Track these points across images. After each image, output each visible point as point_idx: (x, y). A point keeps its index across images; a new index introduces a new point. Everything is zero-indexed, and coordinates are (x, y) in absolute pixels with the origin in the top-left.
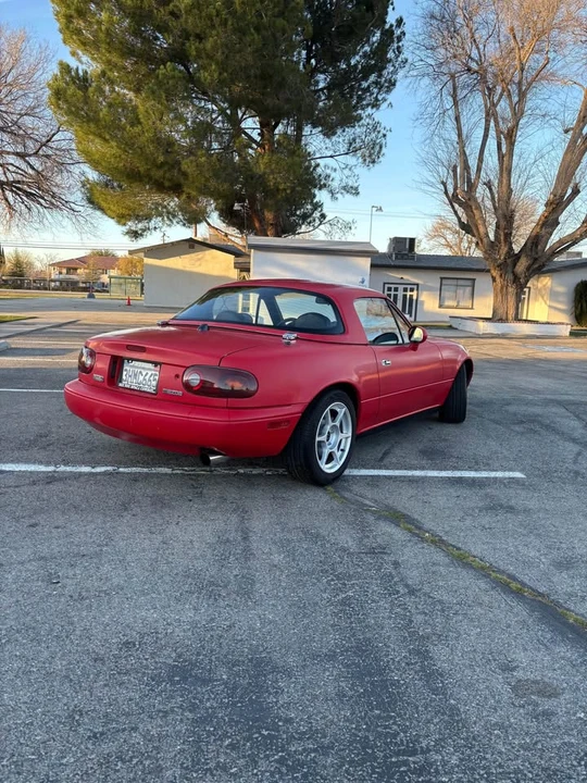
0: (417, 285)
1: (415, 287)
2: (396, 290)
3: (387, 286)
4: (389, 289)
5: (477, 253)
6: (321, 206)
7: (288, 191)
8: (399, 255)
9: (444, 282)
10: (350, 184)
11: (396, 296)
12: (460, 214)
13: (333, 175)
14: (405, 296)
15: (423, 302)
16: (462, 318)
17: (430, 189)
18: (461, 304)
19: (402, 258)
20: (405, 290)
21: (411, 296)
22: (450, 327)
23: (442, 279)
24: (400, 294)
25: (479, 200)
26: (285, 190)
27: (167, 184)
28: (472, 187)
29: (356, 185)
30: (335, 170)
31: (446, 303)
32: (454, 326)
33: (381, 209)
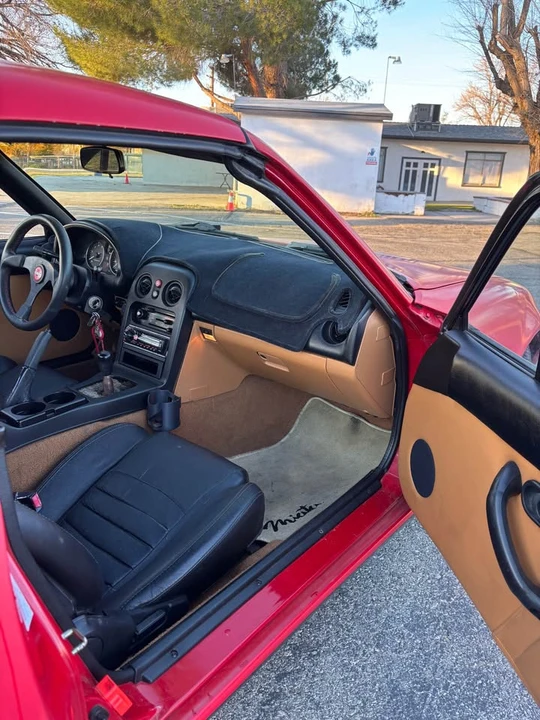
0: (440, 160)
1: (437, 162)
2: (416, 165)
3: (405, 161)
4: (408, 165)
5: (513, 121)
6: (335, 66)
7: (285, 36)
8: (422, 126)
9: (470, 156)
10: (367, 33)
11: (415, 172)
12: (497, 69)
13: (342, 15)
14: (425, 173)
15: (445, 179)
16: (487, 198)
17: (463, 37)
18: (488, 182)
19: (425, 129)
20: (426, 165)
21: (432, 173)
22: (474, 209)
23: (467, 152)
24: (420, 169)
25: (523, 48)
26: (280, 35)
27: (139, 29)
28: (514, 31)
29: (372, 35)
30: (344, 8)
31: (471, 180)
32: (478, 208)
33: (399, 60)
